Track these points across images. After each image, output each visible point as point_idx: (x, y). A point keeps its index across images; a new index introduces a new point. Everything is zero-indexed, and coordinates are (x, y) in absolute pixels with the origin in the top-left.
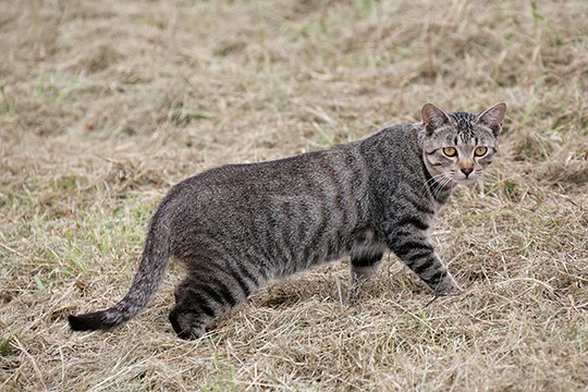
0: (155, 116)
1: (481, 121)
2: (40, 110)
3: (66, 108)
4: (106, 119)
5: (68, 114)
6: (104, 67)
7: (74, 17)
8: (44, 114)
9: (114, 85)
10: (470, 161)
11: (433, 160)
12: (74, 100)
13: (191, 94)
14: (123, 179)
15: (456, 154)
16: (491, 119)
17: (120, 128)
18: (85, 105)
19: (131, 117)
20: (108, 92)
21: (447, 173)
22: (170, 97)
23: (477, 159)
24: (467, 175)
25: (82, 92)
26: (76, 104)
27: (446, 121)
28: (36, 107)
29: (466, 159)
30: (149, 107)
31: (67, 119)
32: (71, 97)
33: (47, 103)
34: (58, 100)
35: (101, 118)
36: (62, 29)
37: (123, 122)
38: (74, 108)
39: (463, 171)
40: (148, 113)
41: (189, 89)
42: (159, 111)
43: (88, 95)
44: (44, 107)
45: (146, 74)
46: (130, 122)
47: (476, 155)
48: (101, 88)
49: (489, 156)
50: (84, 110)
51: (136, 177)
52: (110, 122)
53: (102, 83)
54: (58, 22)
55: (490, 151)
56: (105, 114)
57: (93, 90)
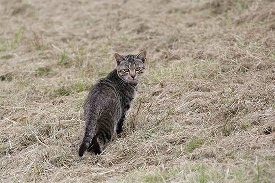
0: (167, 45)
1: (138, 58)
2: (121, 45)
3: (131, 45)
4: (147, 48)
5: (132, 47)
6: (143, 32)
7: (125, 18)
8: (123, 47)
9: (148, 37)
10: (134, 73)
11: (121, 74)
12: (134, 42)
13: (181, 36)
14: (166, 57)
15: (129, 71)
16: (141, 57)
17: (154, 50)
18: (138, 44)
19: (158, 45)
20: (146, 39)
21: (127, 78)
22: (173, 38)
23: (137, 72)
24: (134, 78)
25: (136, 39)
26: (135, 44)
27: (124, 59)
28: (120, 45)
29: (132, 72)
30: (165, 42)
31: (132, 49)
32: (132, 41)
33: (124, 43)
34: (128, 42)
35: (145, 47)
36: (120, 22)
37: (155, 47)
38: (134, 44)
39: (132, 77)
40: (164, 44)
41: (180, 35)
42: (169, 43)
43: (138, 40)
44: (122, 45)
45: (161, 32)
46: (158, 47)
47: (136, 70)
48: (144, 38)
49: (141, 70)
50: (138, 46)
51: (171, 57)
52: (149, 48)
53: (144, 36)
54: (118, 20)
55: (141, 68)
56: (147, 46)
57: (140, 39)
